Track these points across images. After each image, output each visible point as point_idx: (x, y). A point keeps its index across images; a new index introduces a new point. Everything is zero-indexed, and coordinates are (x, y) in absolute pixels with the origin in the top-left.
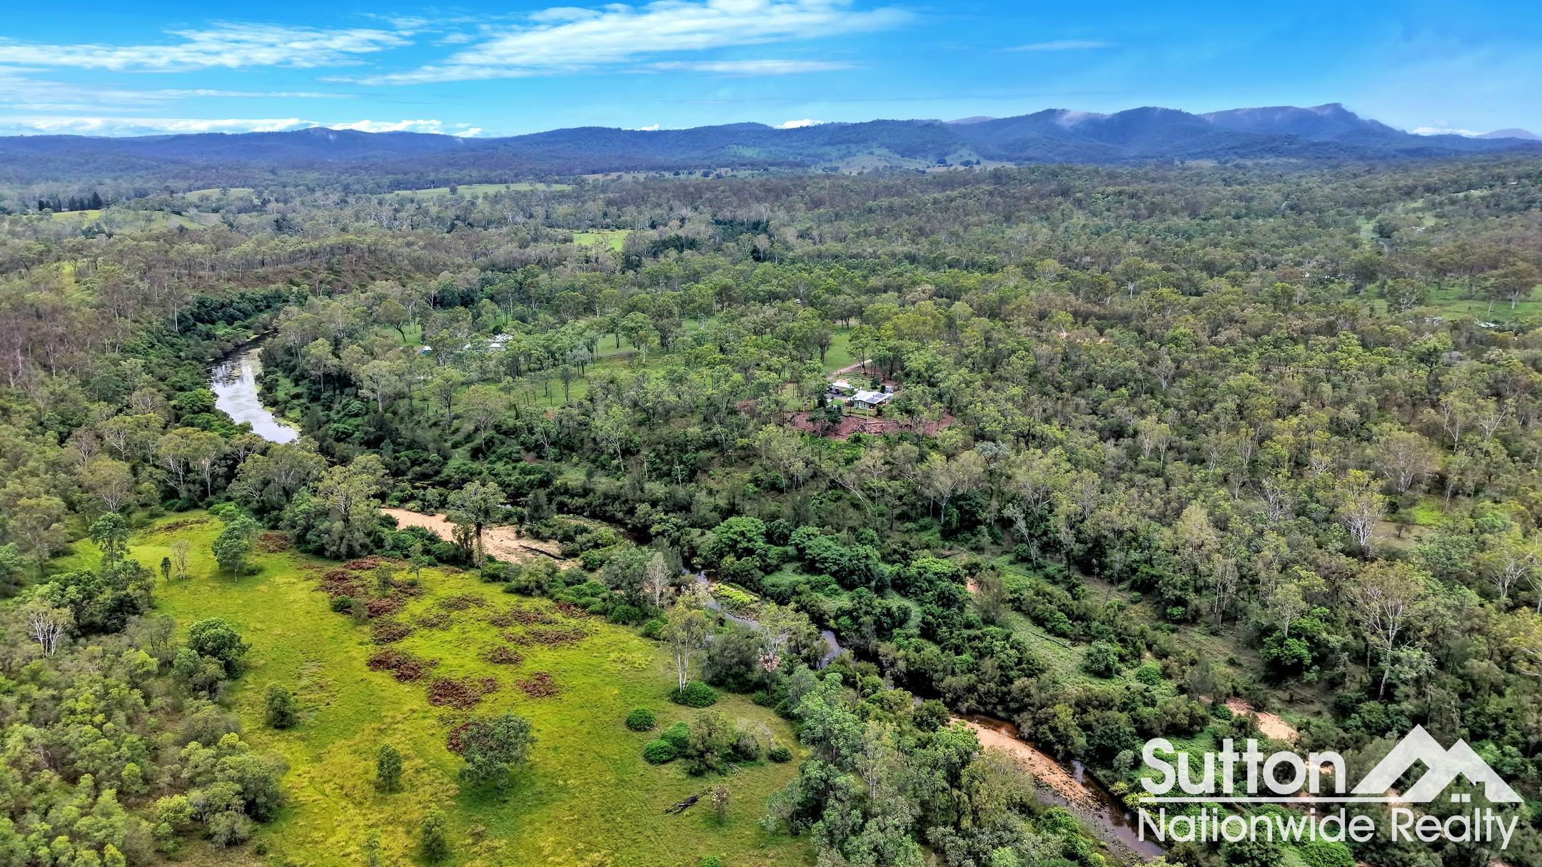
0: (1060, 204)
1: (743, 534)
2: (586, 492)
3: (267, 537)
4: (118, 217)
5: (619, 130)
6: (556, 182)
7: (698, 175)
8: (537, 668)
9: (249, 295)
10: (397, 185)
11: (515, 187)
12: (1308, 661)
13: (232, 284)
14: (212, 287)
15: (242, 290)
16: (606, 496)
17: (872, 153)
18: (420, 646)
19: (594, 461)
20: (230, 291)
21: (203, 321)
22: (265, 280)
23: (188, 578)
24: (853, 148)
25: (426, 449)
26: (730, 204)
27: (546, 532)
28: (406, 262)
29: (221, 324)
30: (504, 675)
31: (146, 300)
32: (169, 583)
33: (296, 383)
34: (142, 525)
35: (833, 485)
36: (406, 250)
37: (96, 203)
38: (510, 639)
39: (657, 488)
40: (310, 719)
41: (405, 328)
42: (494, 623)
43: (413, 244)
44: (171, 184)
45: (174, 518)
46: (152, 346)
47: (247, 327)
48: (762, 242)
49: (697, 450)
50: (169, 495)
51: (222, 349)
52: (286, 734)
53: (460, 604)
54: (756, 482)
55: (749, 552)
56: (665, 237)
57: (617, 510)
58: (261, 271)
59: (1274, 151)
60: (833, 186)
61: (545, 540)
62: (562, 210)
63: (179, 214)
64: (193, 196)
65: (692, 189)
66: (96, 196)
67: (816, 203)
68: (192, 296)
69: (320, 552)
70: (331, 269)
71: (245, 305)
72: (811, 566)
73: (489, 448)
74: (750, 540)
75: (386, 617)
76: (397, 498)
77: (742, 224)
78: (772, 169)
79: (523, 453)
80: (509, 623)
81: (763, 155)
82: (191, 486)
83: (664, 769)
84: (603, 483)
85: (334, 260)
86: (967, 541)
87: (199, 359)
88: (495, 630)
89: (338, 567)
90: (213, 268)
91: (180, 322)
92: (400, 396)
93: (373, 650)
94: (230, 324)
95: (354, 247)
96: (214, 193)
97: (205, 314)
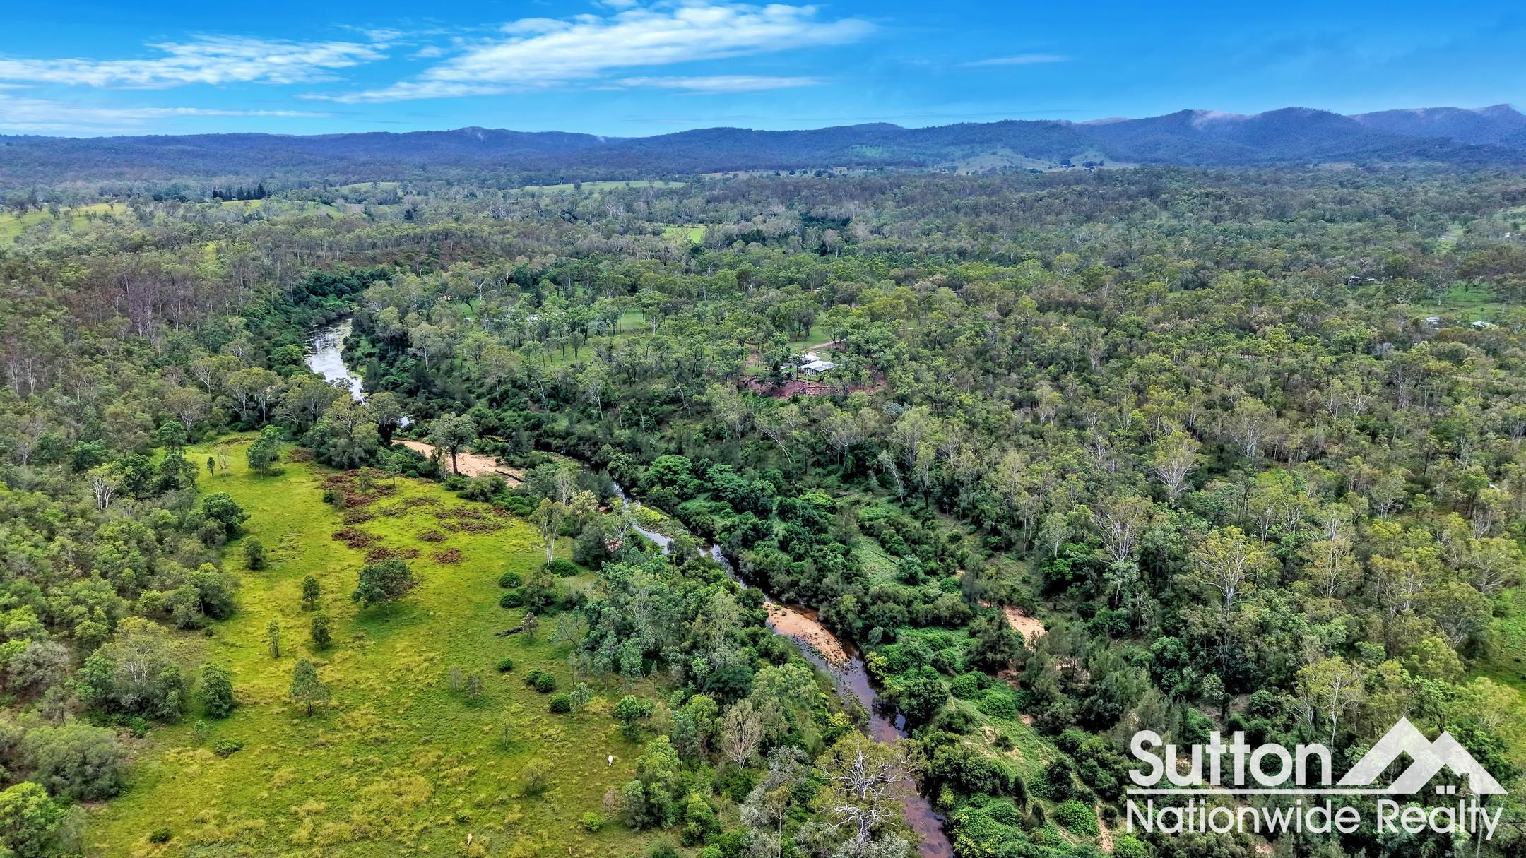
0: (1143, 205)
1: (669, 468)
2: (568, 434)
3: (297, 452)
4: (275, 206)
5: (750, 130)
6: (676, 180)
7: (811, 174)
8: (454, 545)
9: (359, 273)
10: (530, 182)
11: (634, 184)
12: (1069, 577)
13: (345, 263)
14: (328, 265)
15: (353, 268)
16: (580, 438)
17: (995, 154)
18: (373, 528)
19: (583, 412)
20: (341, 269)
21: (316, 294)
22: (373, 260)
23: (228, 475)
24: (978, 148)
25: (454, 399)
26: (823, 201)
27: (518, 461)
28: (498, 248)
29: (331, 297)
30: (427, 549)
31: (269, 274)
32: (214, 478)
33: (373, 343)
34: (210, 439)
35: (765, 437)
36: (499, 238)
37: (261, 194)
38: (444, 527)
39: (624, 434)
40: (277, 566)
41: (472, 303)
42: (437, 515)
43: (508, 232)
44: (331, 178)
45: (235, 435)
46: (269, 313)
47: (353, 300)
48: (831, 236)
49: (661, 405)
50: (236, 418)
51: (325, 317)
52: (256, 574)
53: (416, 503)
54: (706, 432)
55: (672, 482)
56: (746, 231)
57: (586, 449)
58: (370, 252)
59: (1422, 154)
60: (928, 185)
61: (518, 467)
62: (660, 206)
63: (329, 204)
64: (345, 190)
65: (791, 187)
66: (261, 187)
67: (907, 201)
68: (308, 272)
69: (328, 463)
70: (430, 252)
71: (353, 281)
72: (717, 495)
73: (503, 399)
74: (675, 473)
75: (360, 508)
76: (416, 433)
77: (833, 220)
78: (887, 168)
79: (530, 403)
80: (448, 516)
81: (885, 156)
82: (251, 412)
83: (511, 612)
84: (585, 428)
85: (434, 245)
86: (860, 483)
87: (304, 324)
88: (436, 520)
89: (340, 474)
90: (330, 249)
91: (295, 294)
92: (445, 356)
93: (340, 528)
94: (339, 297)
95: (452, 234)
96: (364, 186)
97: (320, 288)
